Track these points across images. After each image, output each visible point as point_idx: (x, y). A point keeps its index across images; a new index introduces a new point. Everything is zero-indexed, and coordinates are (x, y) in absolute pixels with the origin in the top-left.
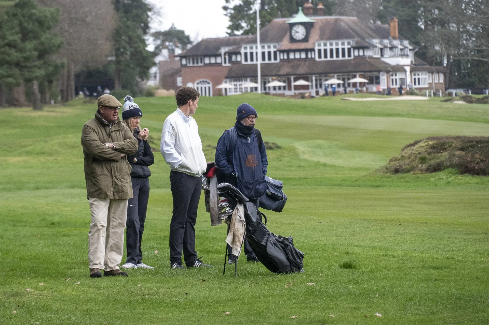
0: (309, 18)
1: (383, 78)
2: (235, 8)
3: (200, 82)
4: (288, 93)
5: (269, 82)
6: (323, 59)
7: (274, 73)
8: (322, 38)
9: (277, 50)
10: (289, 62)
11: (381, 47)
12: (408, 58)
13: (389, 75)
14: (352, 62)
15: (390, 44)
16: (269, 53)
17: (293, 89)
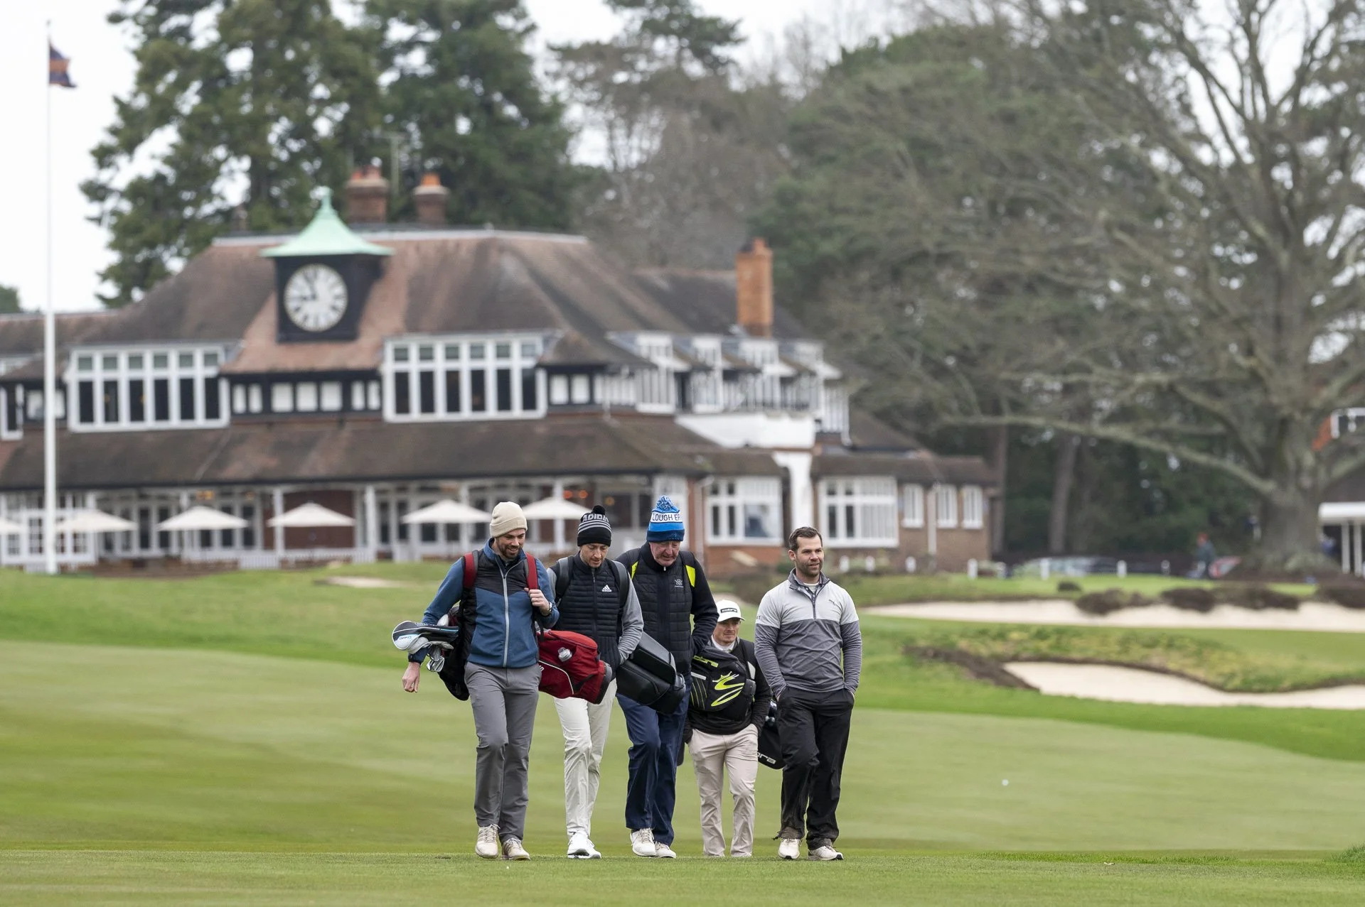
0: (368, 236)
2: (137, 190)
4: (255, 559)
5: (180, 511)
6: (415, 415)
7: (199, 474)
8: (413, 325)
9: (221, 375)
10: (270, 424)
11: (681, 366)
12: (801, 418)
13: (698, 488)
14: (541, 430)
15: (726, 355)
16: (187, 385)
17: (280, 541)
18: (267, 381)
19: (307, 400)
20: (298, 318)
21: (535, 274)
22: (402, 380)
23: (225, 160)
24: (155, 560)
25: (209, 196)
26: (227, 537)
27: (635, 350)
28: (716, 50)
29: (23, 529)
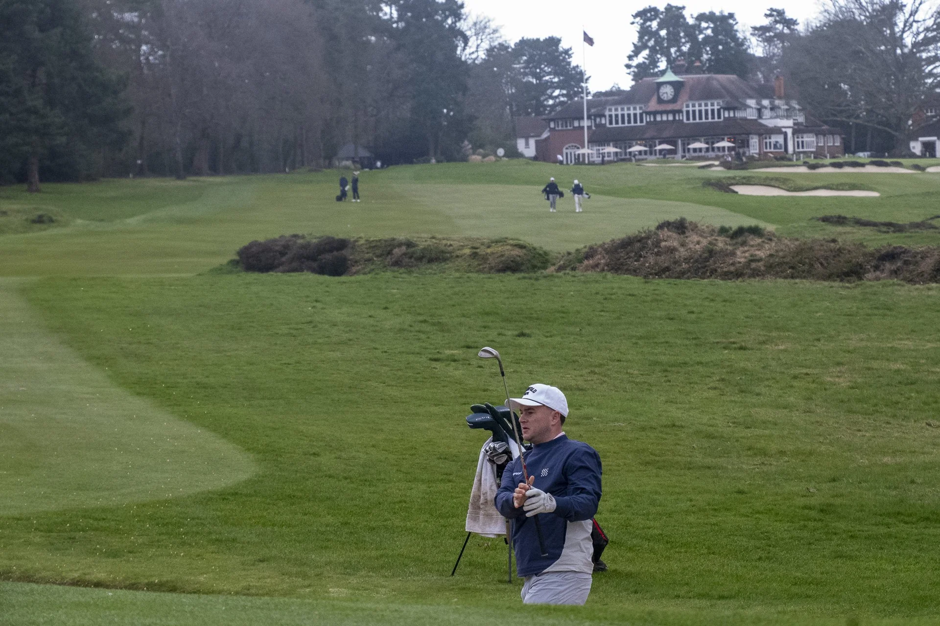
0: (680, 76)
1: (754, 141)
2: (638, 66)
3: (570, 146)
4: (652, 158)
5: (633, 146)
6: (691, 121)
7: (638, 137)
8: (691, 99)
9: (643, 112)
10: (656, 124)
11: (759, 107)
12: (790, 119)
13: (761, 138)
14: (722, 124)
15: (771, 104)
16: (635, 115)
17: (658, 153)
18: (654, 113)
19: (665, 118)
20: (662, 97)
21: (721, 85)
22: (688, 112)
23: (660, 58)
24: (628, 159)
25: (657, 67)
26: (646, 152)
27: (746, 103)
28: (792, 27)
29: (595, 152)
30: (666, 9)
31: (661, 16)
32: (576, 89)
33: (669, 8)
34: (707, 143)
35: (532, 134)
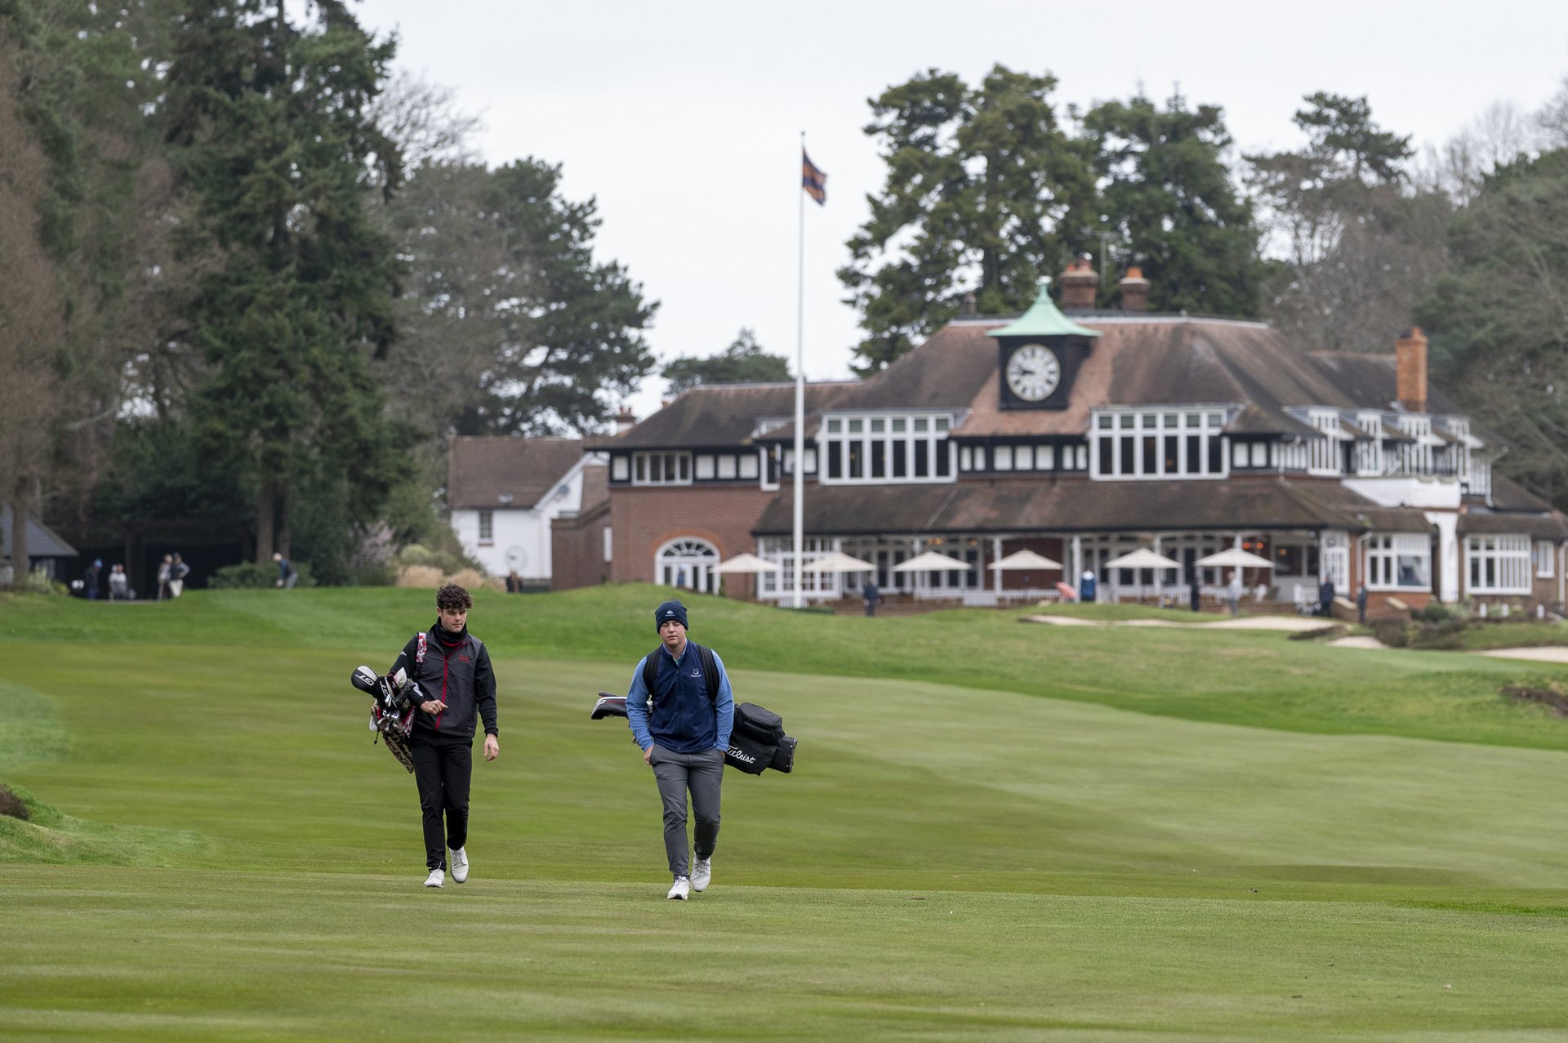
0: (1080, 320)
1: (1335, 552)
2: (886, 277)
3: (678, 547)
4: (977, 597)
5: (913, 555)
6: (1117, 475)
7: (930, 523)
8: (1116, 398)
9: (950, 439)
10: (992, 481)
11: (1346, 436)
12: (1451, 483)
13: (1359, 542)
14: (1225, 489)
15: (1385, 427)
16: (921, 446)
17: (998, 582)
18: (990, 443)
19: (1024, 461)
20: (1017, 390)
21: (1221, 353)
22: (1106, 444)
23: (963, 251)
24: (891, 596)
25: (948, 282)
26: (953, 577)
27: (1307, 421)
28: (1390, 163)
29: (778, 568)
30: (989, 83)
31: (972, 110)
32: (604, 346)
33: (1001, 83)
34: (1171, 554)
35: (503, 499)
